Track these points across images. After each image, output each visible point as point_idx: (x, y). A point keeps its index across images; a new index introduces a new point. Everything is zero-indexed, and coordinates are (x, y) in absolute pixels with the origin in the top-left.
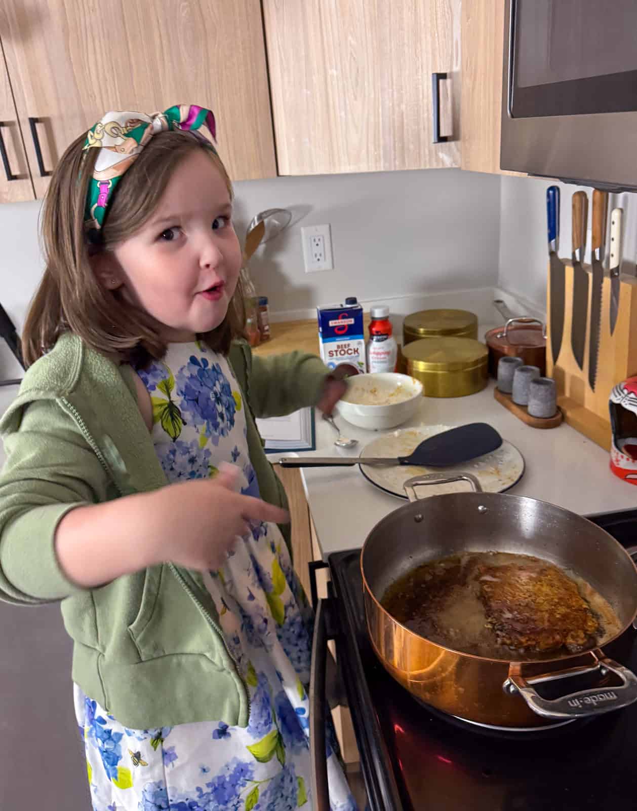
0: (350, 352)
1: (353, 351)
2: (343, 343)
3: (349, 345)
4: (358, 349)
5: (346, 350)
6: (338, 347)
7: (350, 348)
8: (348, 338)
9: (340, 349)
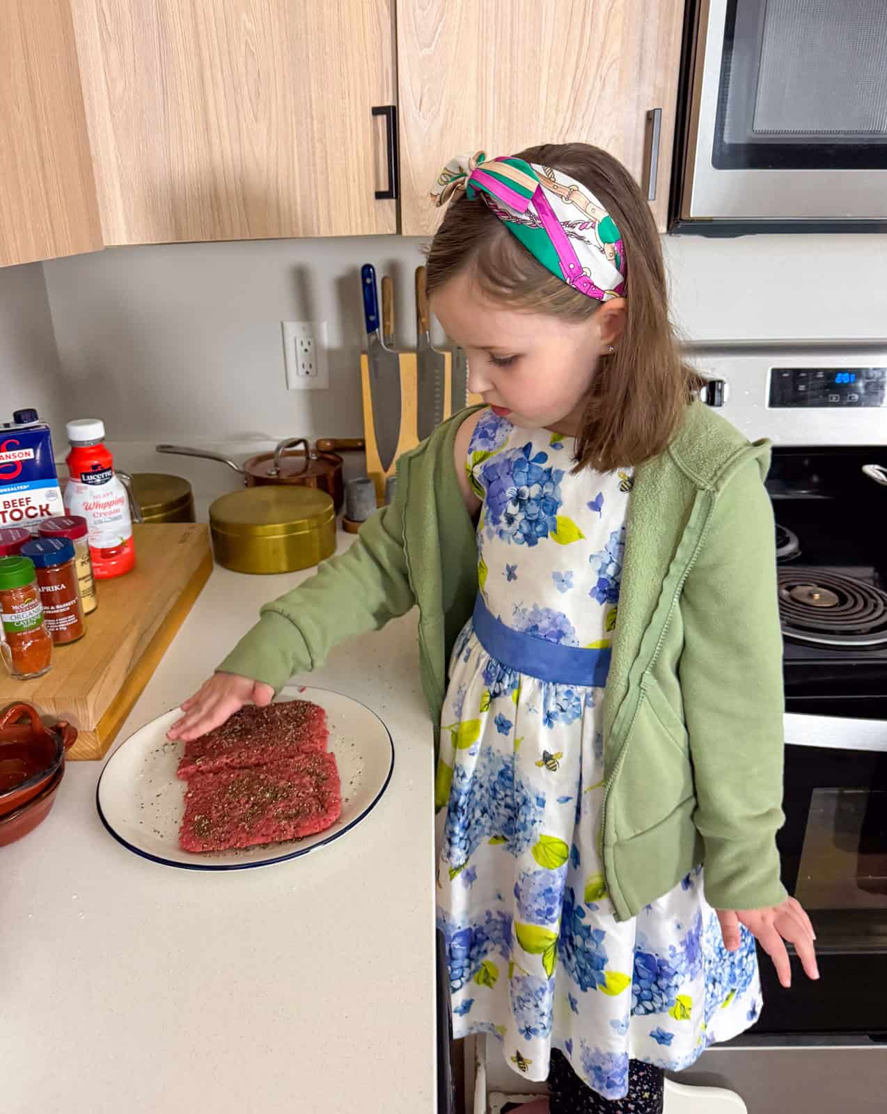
0: (31, 512)
1: (38, 511)
2: (16, 496)
3: (28, 500)
4: (47, 506)
5: (23, 509)
6: (6, 504)
7: (30, 504)
8: (25, 487)
9: (9, 510)
